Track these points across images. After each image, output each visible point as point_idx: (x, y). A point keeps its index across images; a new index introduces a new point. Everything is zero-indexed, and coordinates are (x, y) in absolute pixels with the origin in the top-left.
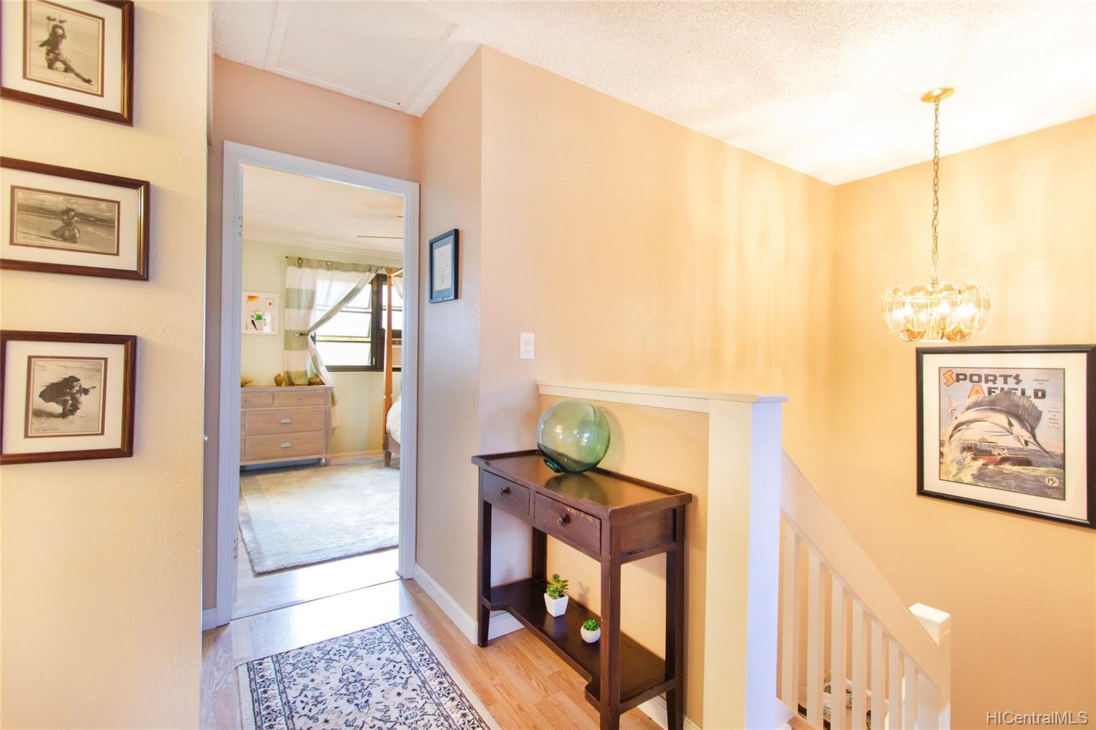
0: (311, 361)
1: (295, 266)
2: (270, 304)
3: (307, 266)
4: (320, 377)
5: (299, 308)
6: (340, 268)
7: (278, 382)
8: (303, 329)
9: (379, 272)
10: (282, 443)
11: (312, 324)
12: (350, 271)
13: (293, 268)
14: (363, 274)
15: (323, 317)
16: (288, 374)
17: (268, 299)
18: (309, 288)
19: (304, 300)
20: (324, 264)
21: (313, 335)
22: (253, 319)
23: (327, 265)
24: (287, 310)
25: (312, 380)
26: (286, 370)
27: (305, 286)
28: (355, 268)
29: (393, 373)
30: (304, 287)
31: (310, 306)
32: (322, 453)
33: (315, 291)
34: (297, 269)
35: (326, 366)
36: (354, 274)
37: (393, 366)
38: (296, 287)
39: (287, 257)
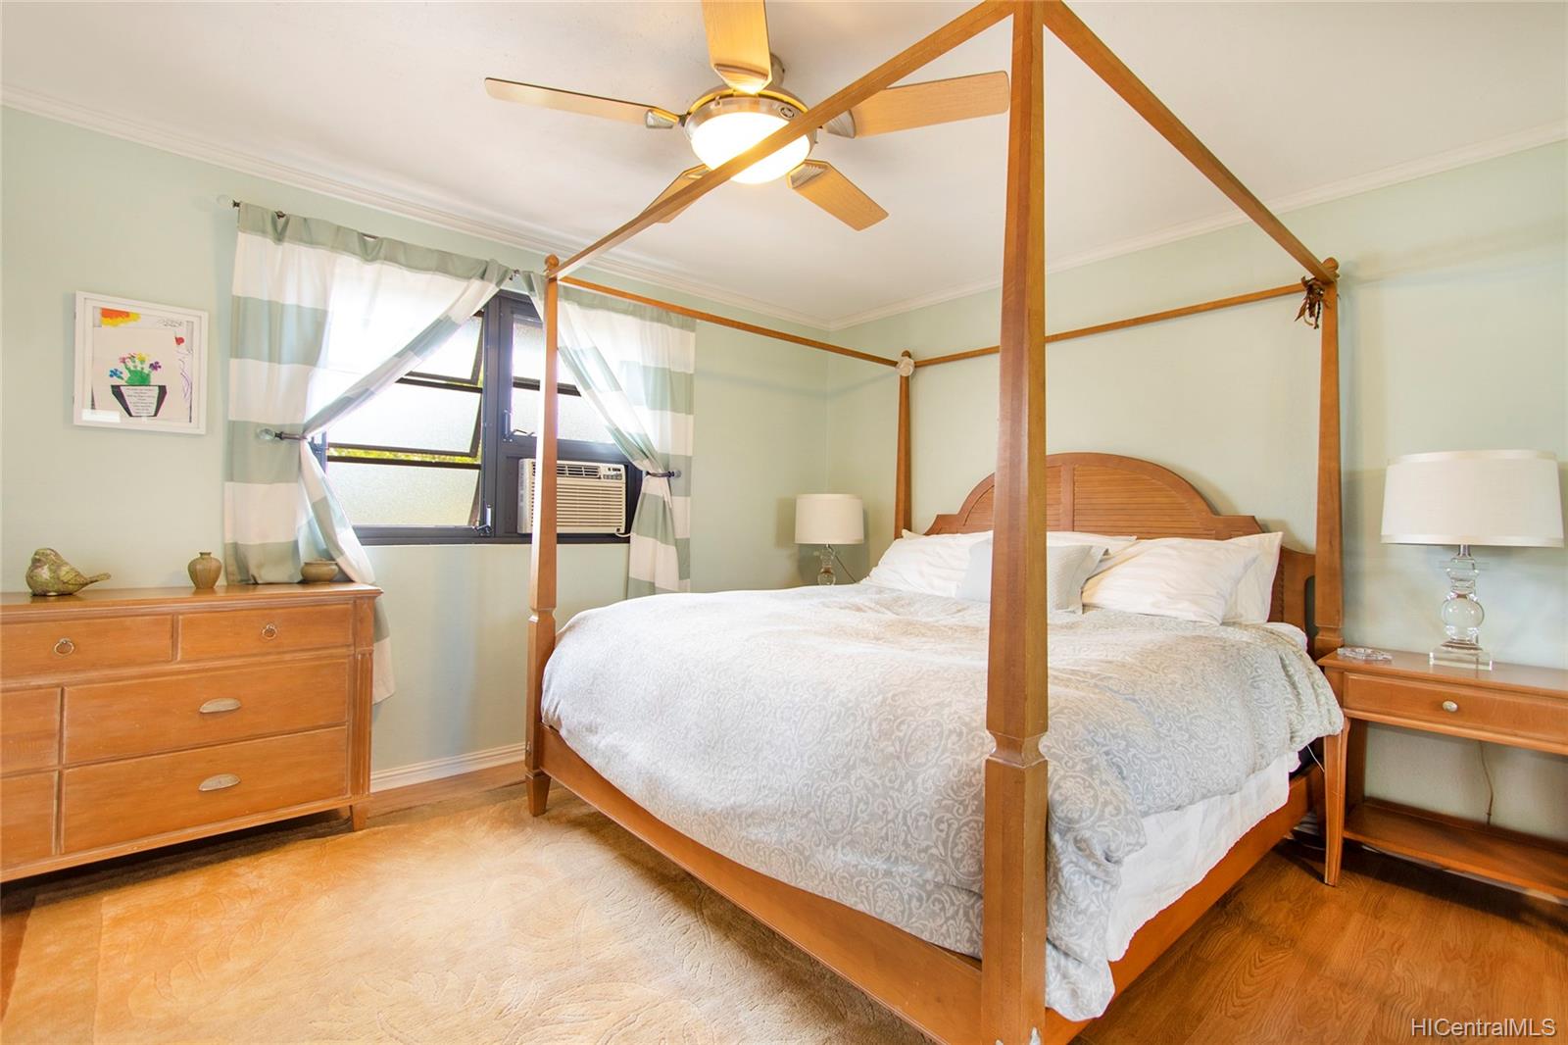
0: (311, 514)
1: (264, 232)
2: (179, 341)
3: (301, 240)
4: (340, 560)
5: (274, 357)
6: (402, 259)
7: (202, 579)
8: (288, 422)
9: (508, 286)
10: (203, 778)
11: (316, 403)
12: (426, 269)
13: (256, 239)
14: (463, 284)
15: (352, 389)
16: (237, 553)
17: (171, 324)
18: (308, 303)
19: (291, 338)
20: (355, 239)
21: (318, 441)
22: (116, 381)
23: (365, 242)
24: (234, 362)
25: (313, 571)
26: (229, 539)
27: (296, 294)
28: (443, 263)
29: (559, 547)
30: (290, 300)
31: (310, 355)
32: (341, 792)
33: (325, 313)
34: (269, 242)
35: (356, 529)
36: (442, 281)
37: (560, 530)
38: (266, 298)
39: (236, 204)
